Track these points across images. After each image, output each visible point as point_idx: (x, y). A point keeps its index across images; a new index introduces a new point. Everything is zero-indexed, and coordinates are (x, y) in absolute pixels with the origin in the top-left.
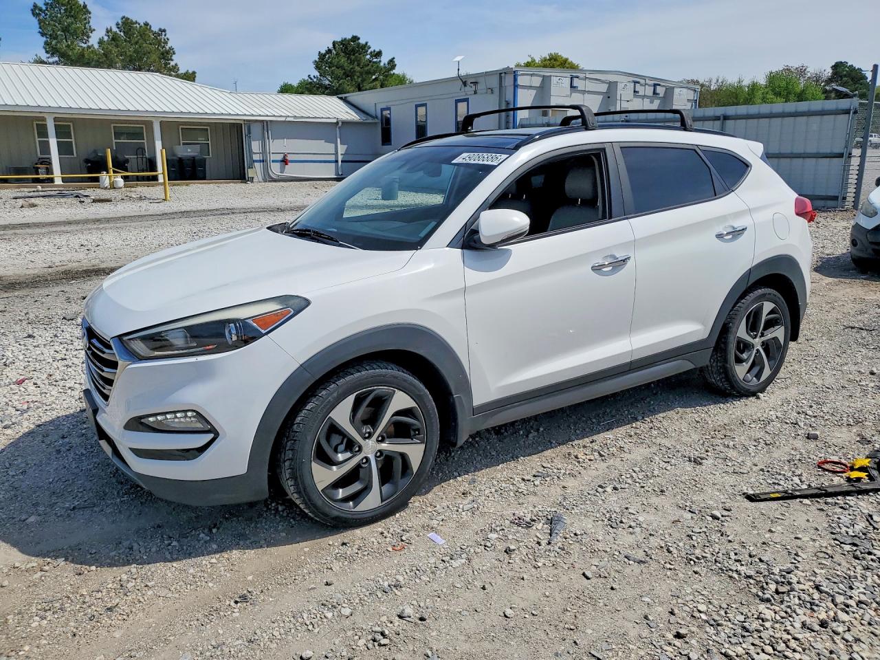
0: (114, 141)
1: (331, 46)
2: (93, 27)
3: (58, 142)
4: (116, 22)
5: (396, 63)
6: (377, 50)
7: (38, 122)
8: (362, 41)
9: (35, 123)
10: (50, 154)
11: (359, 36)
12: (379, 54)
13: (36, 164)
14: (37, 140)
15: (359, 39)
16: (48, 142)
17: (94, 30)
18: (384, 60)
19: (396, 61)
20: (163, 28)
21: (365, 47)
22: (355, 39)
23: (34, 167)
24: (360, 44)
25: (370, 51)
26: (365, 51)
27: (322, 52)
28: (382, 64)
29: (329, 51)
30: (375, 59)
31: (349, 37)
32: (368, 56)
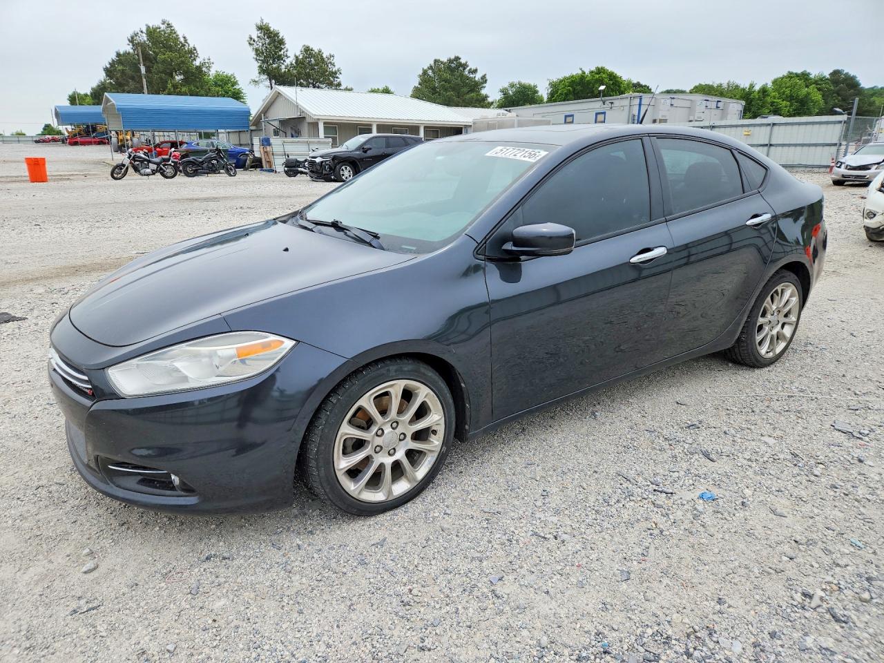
1: (432, 63)
6: (475, 68)
8: (463, 61)
11: (460, 56)
12: (475, 71)
15: (460, 59)
18: (478, 77)
19: (487, 77)
21: (465, 66)
22: (457, 58)
24: (460, 63)
25: (468, 68)
26: (464, 69)
27: (426, 68)
28: (477, 79)
29: (431, 68)
30: (471, 76)
31: (453, 57)
32: (467, 73)
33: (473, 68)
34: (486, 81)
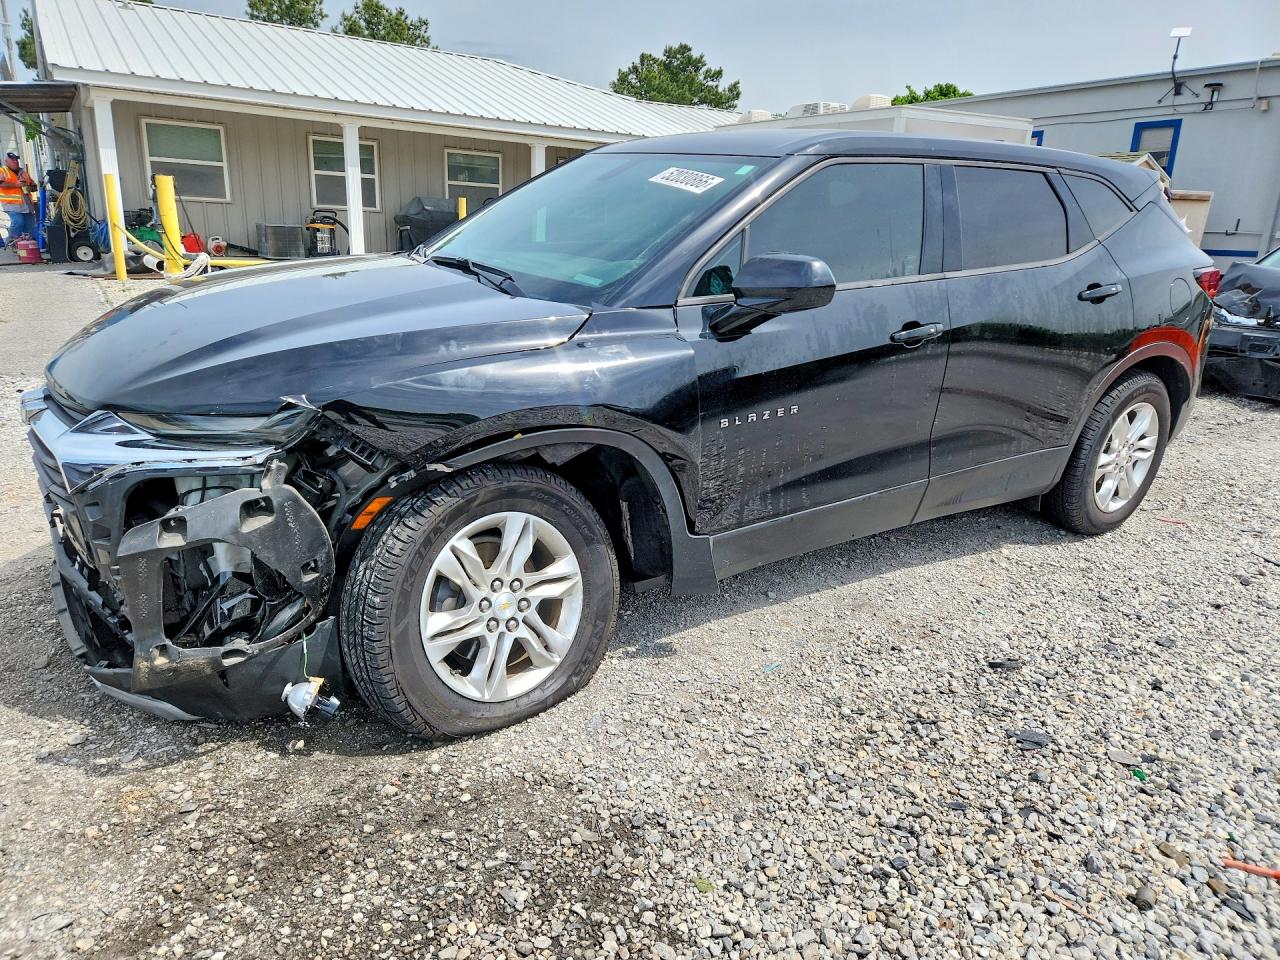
0: (448, 182)
1: (637, 61)
2: (325, 12)
3: (362, 179)
4: (354, 4)
5: (740, 89)
6: (718, 69)
7: (316, 138)
8: (695, 54)
9: (311, 138)
10: (344, 202)
11: (690, 45)
12: (719, 74)
13: (313, 222)
14: (314, 172)
15: (690, 50)
16: (343, 179)
17: (326, 16)
18: (724, 85)
19: (741, 87)
20: (424, 18)
21: (698, 63)
22: (684, 49)
23: (308, 229)
24: (690, 58)
25: (704, 69)
26: (697, 69)
27: (625, 69)
28: (720, 90)
29: (635, 69)
30: (710, 83)
31: (676, 46)
32: (701, 77)
33: (715, 68)
34: (738, 95)
